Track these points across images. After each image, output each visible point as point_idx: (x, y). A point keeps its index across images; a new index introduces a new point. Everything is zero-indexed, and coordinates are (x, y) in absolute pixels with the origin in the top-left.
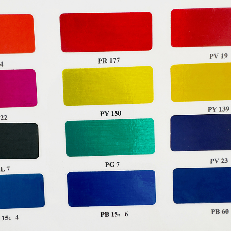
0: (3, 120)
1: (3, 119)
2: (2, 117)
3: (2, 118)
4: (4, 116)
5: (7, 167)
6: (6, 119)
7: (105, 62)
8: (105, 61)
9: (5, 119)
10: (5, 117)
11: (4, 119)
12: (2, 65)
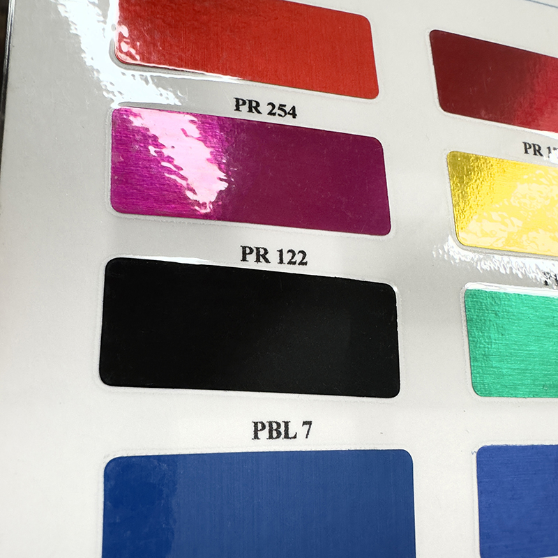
0: (294, 263)
1: (293, 260)
2: (291, 254)
3: (293, 258)
4: (297, 253)
5: (305, 423)
6: (304, 261)
7: (537, 153)
8: (537, 151)
9: (301, 263)
10: (301, 255)
11: (298, 262)
12: (294, 115)
